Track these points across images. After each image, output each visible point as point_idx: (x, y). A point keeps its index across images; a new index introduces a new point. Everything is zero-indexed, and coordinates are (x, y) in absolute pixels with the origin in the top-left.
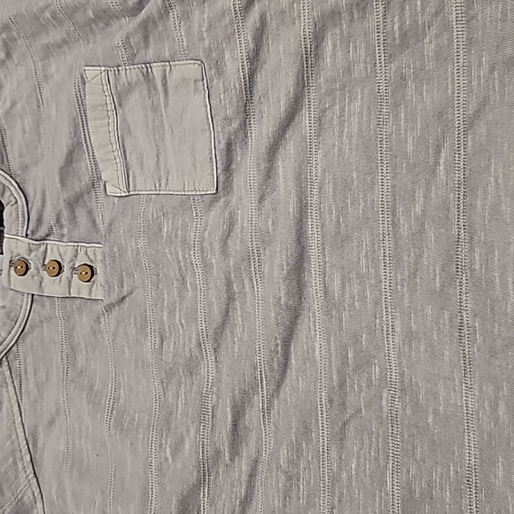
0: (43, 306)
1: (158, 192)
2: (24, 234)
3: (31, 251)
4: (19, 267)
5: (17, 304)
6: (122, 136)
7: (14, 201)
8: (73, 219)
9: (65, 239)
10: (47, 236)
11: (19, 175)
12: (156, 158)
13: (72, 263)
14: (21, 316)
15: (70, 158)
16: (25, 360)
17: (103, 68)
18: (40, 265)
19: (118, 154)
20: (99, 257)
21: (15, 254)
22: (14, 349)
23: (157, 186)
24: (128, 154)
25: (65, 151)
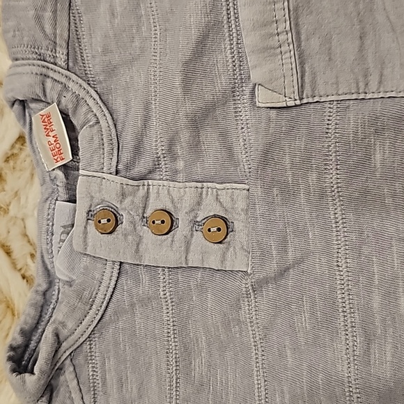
0: (137, 281)
1: (362, 96)
2: (113, 170)
3: (123, 195)
4: (103, 221)
5: (93, 278)
7: (93, 121)
10: (150, 172)
11: (101, 82)
12: (358, 42)
13: (193, 214)
14: (100, 296)
16: (104, 364)
18: (137, 218)
20: (241, 204)
21: (96, 201)
22: (86, 347)
23: (362, 85)
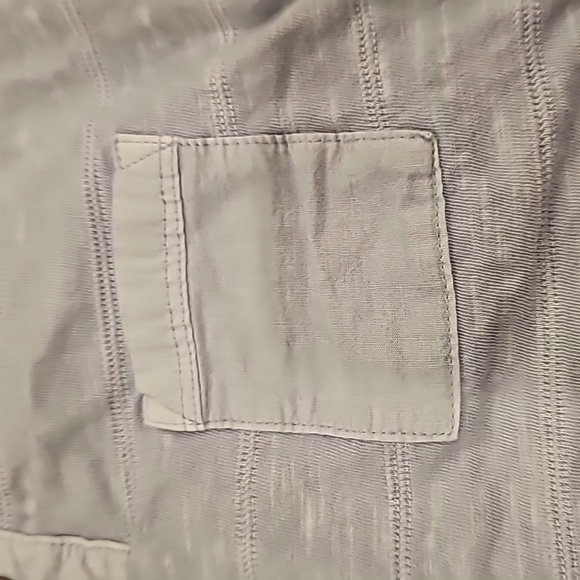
6: (199, 296)
8: (54, 481)
9: (30, 526)
15: (62, 341)
17: (167, 139)
19: (184, 335)
24: (209, 335)
25: (50, 323)
